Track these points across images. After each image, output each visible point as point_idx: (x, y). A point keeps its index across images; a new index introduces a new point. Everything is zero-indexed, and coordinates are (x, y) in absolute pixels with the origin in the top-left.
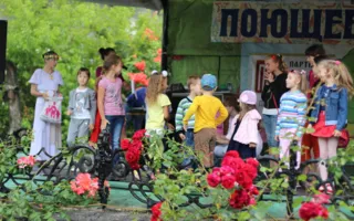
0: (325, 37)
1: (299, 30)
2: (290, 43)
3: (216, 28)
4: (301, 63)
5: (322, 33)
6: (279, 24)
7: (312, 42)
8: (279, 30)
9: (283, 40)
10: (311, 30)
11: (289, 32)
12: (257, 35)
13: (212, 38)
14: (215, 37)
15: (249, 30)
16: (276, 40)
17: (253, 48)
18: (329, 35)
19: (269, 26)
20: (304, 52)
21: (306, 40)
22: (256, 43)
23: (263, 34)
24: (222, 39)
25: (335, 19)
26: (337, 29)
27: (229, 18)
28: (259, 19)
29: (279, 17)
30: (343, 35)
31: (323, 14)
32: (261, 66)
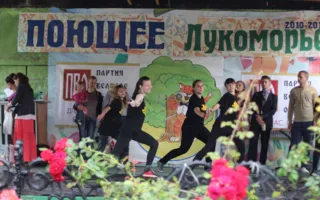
0: (131, 47)
1: (105, 41)
2: (96, 52)
3: (23, 37)
4: (108, 72)
5: (127, 44)
6: (85, 35)
7: (118, 51)
8: (85, 41)
9: (89, 49)
10: (117, 41)
11: (95, 42)
12: (64, 45)
13: (19, 48)
14: (22, 48)
15: (55, 40)
16: (83, 50)
17: (61, 58)
18: (134, 45)
19: (76, 37)
20: (113, 61)
21: (112, 50)
22: (63, 53)
23: (70, 44)
24: (29, 49)
25: (139, 30)
26: (141, 39)
27: (36, 29)
28: (66, 30)
29: (85, 28)
30: (147, 45)
31: (128, 26)
32: (68, 75)
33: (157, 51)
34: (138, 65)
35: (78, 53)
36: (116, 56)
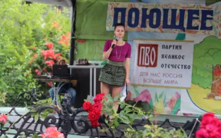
0: (188, 28)
1: (169, 23)
2: (162, 32)
3: (110, 20)
4: (170, 46)
5: (185, 26)
6: (155, 19)
7: (178, 31)
8: (154, 23)
9: (157, 30)
10: (177, 23)
11: (162, 25)
12: (139, 26)
14: (109, 27)
15: (133, 22)
16: (153, 30)
17: (137, 35)
18: (190, 27)
19: (148, 20)
20: (175, 38)
21: (174, 30)
22: (138, 31)
23: (144, 25)
25: (195, 16)
26: (195, 23)
27: (120, 14)
28: (141, 15)
29: (155, 14)
30: (200, 27)
31: (186, 13)
32: (141, 48)
33: (207, 32)
34: (193, 42)
35: (149, 32)
36: (176, 35)
